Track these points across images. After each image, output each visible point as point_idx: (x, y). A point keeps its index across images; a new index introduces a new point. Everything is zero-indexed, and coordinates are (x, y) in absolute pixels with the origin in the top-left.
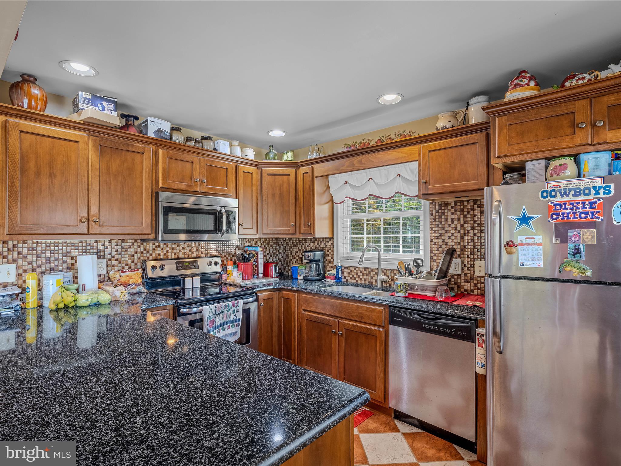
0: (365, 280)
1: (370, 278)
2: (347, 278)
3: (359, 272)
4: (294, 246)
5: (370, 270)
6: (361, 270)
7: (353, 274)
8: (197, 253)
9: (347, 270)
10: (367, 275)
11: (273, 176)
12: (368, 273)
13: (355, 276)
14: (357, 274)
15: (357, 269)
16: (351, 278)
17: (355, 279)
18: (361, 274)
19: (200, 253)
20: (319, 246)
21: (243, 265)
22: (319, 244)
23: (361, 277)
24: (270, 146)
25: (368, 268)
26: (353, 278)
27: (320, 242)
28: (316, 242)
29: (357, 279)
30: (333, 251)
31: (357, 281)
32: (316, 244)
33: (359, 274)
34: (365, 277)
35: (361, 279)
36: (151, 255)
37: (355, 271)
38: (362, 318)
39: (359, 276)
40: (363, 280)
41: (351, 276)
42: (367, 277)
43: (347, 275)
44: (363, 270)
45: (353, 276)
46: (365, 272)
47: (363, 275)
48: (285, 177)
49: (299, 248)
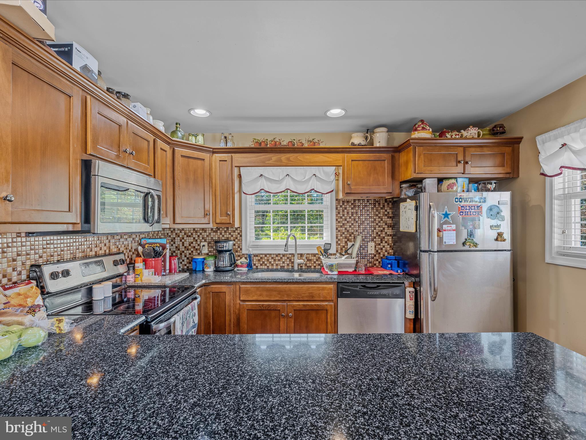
0: (277, 265)
1: (281, 262)
2: (257, 265)
3: (270, 258)
4: (187, 236)
5: (281, 256)
6: (272, 256)
7: (263, 260)
9: (257, 258)
10: (279, 260)
11: (187, 159)
12: (279, 258)
13: (266, 263)
14: (268, 260)
15: (268, 256)
16: (261, 265)
17: (266, 265)
18: (273, 260)
20: (223, 236)
22: (223, 234)
23: (272, 263)
24: (177, 124)
25: (280, 254)
26: (263, 265)
27: (223, 231)
28: (219, 231)
29: (268, 265)
30: (241, 240)
31: (268, 267)
32: (219, 234)
33: (270, 260)
34: (277, 263)
35: (272, 265)
37: (266, 258)
38: (313, 297)
39: (270, 262)
40: (275, 265)
41: (261, 263)
42: (279, 262)
43: (257, 262)
44: (275, 256)
45: (263, 262)
46: (277, 258)
47: (275, 260)
48: (199, 162)
49: (194, 238)
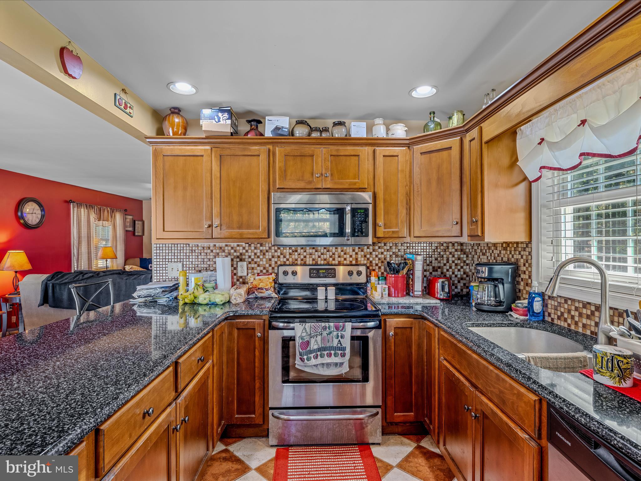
0: (584, 326)
1: (593, 323)
2: (552, 316)
3: (573, 308)
4: (482, 255)
5: (593, 308)
6: (577, 304)
7: (562, 310)
8: (339, 259)
9: (553, 302)
10: (588, 317)
11: (428, 155)
12: (589, 313)
13: (566, 315)
14: (569, 311)
15: (569, 302)
16: (559, 318)
17: (565, 320)
18: (577, 314)
19: (342, 259)
20: (513, 257)
21: (392, 278)
22: (513, 253)
23: (577, 319)
24: (430, 114)
25: (589, 303)
26: (562, 318)
27: (513, 249)
28: (508, 249)
29: (569, 321)
30: (530, 265)
31: (569, 325)
32: (508, 252)
33: (573, 313)
34: (584, 321)
35: (576, 323)
36: (288, 260)
37: (566, 306)
39: (573, 317)
40: (580, 325)
41: (559, 313)
42: (589, 322)
43: (553, 311)
44: (581, 305)
45: (562, 314)
46: (584, 311)
47: (581, 315)
48: (445, 153)
49: (488, 257)
